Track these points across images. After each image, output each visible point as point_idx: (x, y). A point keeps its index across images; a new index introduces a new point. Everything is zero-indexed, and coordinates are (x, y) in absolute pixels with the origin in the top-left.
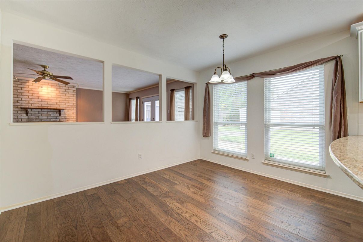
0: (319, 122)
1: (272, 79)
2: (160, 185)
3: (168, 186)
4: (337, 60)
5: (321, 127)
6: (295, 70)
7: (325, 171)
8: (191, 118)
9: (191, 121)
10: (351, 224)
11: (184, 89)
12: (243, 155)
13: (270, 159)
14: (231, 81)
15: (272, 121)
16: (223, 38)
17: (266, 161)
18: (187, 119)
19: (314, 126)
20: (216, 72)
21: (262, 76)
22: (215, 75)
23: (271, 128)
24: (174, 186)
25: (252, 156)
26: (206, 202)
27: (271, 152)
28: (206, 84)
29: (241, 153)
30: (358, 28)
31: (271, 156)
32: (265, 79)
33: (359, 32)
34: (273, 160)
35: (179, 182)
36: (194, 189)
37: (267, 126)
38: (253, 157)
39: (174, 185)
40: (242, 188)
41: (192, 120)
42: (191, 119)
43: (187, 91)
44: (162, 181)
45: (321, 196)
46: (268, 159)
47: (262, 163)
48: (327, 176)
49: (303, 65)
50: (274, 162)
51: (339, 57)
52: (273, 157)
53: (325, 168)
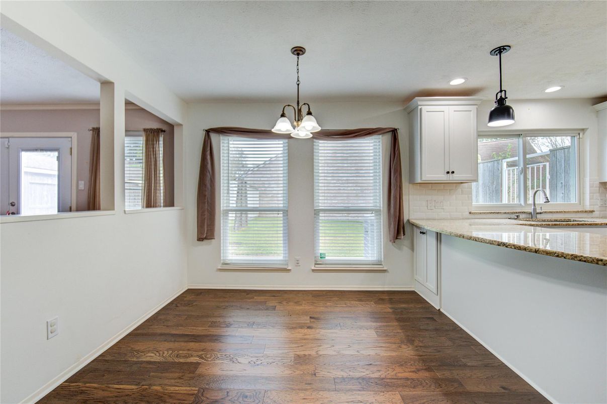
1: (321, 143)
2: (158, 388)
3: (180, 378)
4: (394, 132)
5: (377, 212)
6: (356, 136)
7: (381, 265)
8: (162, 201)
9: (162, 208)
11: (143, 133)
12: (279, 264)
13: (322, 263)
14: (304, 135)
16: (298, 54)
17: (316, 266)
18: (150, 203)
19: (372, 211)
20: (285, 112)
22: (283, 118)
23: (320, 215)
24: (197, 372)
25: (296, 262)
26: (295, 372)
27: (321, 252)
28: (205, 132)
29: (277, 260)
30: (419, 103)
31: (321, 258)
32: (315, 141)
33: (420, 107)
34: (326, 262)
35: (198, 356)
36: (246, 357)
37: (316, 213)
38: (298, 263)
39: (196, 368)
41: (165, 206)
42: (162, 205)
43: (151, 138)
44: (152, 374)
46: (318, 263)
47: (311, 271)
48: (385, 271)
49: (364, 132)
50: (327, 266)
51: (396, 130)
52: (324, 258)
53: (381, 261)
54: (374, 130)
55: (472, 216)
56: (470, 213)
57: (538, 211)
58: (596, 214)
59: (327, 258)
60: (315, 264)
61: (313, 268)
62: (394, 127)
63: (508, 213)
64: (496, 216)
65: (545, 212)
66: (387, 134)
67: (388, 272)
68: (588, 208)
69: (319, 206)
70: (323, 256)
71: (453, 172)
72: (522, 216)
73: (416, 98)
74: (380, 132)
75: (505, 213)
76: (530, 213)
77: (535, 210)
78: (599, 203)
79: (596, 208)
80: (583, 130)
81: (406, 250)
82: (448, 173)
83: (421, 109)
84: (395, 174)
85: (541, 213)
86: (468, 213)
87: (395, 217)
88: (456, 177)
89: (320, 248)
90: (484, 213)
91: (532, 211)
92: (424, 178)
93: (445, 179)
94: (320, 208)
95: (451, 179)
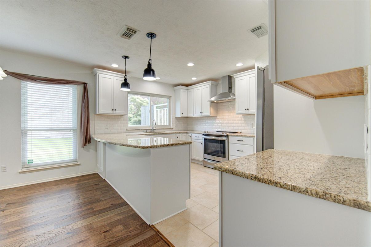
0: (72, 126)
1: (29, 84)
5: (74, 130)
7: (77, 161)
10: (100, 184)
13: (28, 166)
15: (28, 126)
17: (23, 169)
19: (70, 130)
21: (20, 78)
23: (28, 133)
27: (29, 159)
30: (97, 72)
31: (28, 163)
32: (22, 81)
33: (98, 74)
34: (33, 165)
37: (24, 132)
38: (4, 170)
40: (7, 205)
45: (78, 179)
46: (25, 167)
47: (18, 173)
48: (79, 165)
49: (63, 81)
50: (33, 168)
51: (86, 84)
52: (33, 162)
53: (77, 159)
54: (70, 82)
55: (127, 131)
56: (127, 130)
57: (154, 129)
58: (174, 129)
59: (34, 163)
60: (22, 168)
61: (20, 171)
62: (84, 82)
63: (143, 130)
64: (138, 131)
65: (157, 129)
66: (81, 85)
67: (81, 165)
68: (172, 127)
69: (28, 128)
70: (30, 161)
71: (115, 110)
72: (148, 131)
73: (95, 69)
74: (76, 83)
75: (142, 130)
76: (151, 129)
77: (153, 128)
78: (175, 125)
79: (174, 127)
80: (171, 97)
81: (92, 151)
82: (113, 110)
83: (98, 75)
84: (84, 108)
85: (155, 129)
86: (126, 130)
87: (84, 133)
88: (117, 112)
89: (28, 156)
90: (133, 130)
91: (152, 128)
92: (100, 112)
93: (112, 113)
94: (28, 129)
95: (114, 113)
